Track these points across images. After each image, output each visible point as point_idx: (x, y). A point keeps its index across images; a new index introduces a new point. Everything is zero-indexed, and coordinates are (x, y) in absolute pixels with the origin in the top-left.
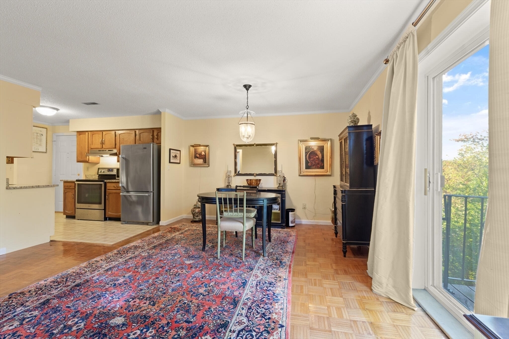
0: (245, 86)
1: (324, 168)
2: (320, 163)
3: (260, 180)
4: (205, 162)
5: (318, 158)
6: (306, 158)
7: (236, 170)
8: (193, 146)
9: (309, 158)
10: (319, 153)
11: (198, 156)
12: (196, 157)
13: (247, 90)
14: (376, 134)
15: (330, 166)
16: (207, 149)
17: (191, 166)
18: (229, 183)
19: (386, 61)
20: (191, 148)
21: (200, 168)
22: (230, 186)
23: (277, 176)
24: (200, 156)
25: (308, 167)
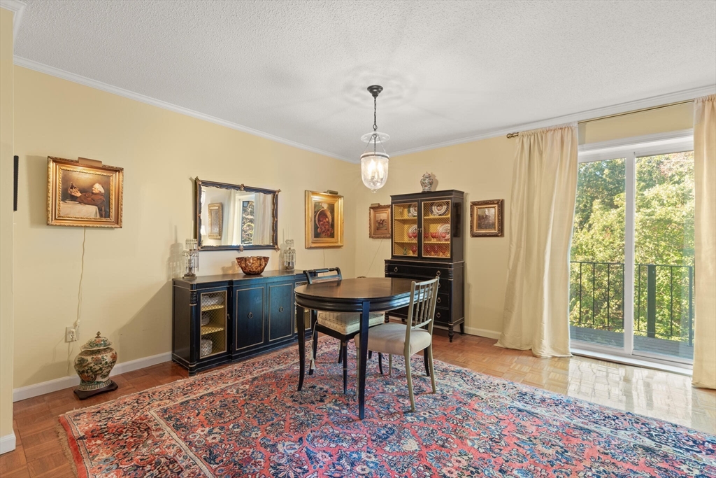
0: (371, 89)
1: (333, 237)
2: (330, 229)
3: (266, 259)
4: (104, 212)
5: (328, 222)
6: (315, 221)
7: (197, 235)
8: (57, 161)
9: (319, 221)
10: (329, 214)
11: (79, 194)
12: (67, 196)
13: (375, 95)
14: (474, 204)
15: (342, 234)
16: (115, 178)
17: (50, 222)
18: (190, 269)
19: (511, 136)
20: (52, 165)
21: (87, 231)
22: (193, 275)
23: (278, 249)
24: (87, 196)
25: (317, 235)
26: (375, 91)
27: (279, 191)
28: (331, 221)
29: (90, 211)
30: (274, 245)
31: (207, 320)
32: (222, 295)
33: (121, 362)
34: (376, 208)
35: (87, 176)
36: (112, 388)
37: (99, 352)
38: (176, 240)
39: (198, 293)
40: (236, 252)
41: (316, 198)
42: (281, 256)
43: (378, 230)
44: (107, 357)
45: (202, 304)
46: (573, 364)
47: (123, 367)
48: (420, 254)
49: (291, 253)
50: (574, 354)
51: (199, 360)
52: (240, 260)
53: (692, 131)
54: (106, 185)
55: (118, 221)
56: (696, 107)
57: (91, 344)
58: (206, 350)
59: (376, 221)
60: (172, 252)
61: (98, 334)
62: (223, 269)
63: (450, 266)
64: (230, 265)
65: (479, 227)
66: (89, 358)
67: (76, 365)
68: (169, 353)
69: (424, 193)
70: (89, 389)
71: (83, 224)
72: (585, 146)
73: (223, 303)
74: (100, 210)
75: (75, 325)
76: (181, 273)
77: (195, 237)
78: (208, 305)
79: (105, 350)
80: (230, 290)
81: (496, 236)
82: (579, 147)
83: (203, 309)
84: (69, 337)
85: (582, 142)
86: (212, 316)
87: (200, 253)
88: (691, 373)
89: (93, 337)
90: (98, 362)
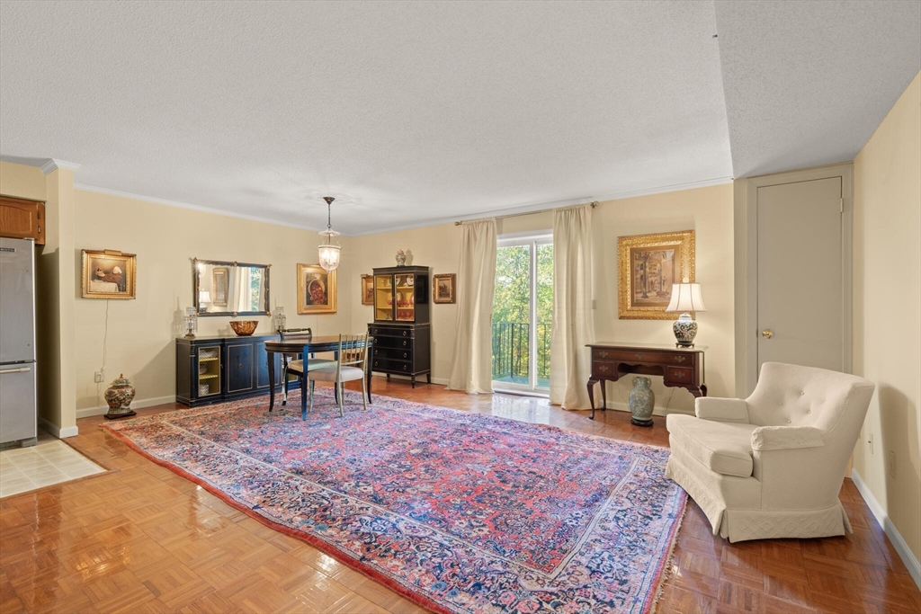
0: (326, 199)
3: (256, 323)
4: (122, 288)
5: (321, 291)
6: (307, 290)
7: (196, 303)
8: (88, 252)
9: (311, 289)
10: (322, 284)
11: (103, 275)
12: (95, 277)
13: (329, 203)
14: (436, 276)
15: (336, 301)
16: (130, 261)
17: (84, 296)
18: (190, 330)
19: (458, 224)
20: (85, 255)
21: (109, 301)
22: (193, 335)
23: (269, 315)
24: (109, 276)
25: (309, 302)
26: (329, 200)
27: (270, 265)
28: (324, 290)
29: (112, 287)
30: (266, 312)
31: (205, 370)
32: (216, 350)
33: (136, 400)
34: (367, 278)
35: (109, 261)
36: (131, 414)
37: (122, 387)
38: (178, 308)
39: (197, 347)
40: (230, 317)
41: (309, 270)
42: (273, 321)
43: (370, 297)
44: (129, 391)
45: (200, 357)
46: (495, 398)
47: (137, 404)
48: (394, 318)
49: (282, 317)
50: (496, 392)
51: (197, 397)
52: (234, 324)
53: (552, 230)
54: (123, 267)
55: (132, 294)
56: (554, 214)
57: (116, 382)
58: (203, 391)
59: (367, 289)
60: (175, 317)
61: (122, 375)
62: (219, 331)
63: (412, 327)
64: (225, 328)
65: (440, 295)
66: (116, 391)
67: (106, 396)
68: (174, 396)
69: (398, 267)
70: (115, 413)
71: (106, 296)
72: (502, 235)
73: (217, 356)
74: (119, 286)
75: (102, 370)
76: (183, 334)
77: (195, 305)
78: (204, 357)
79: (127, 386)
80: (223, 346)
81: (449, 303)
82: (498, 236)
83: (200, 360)
84: (98, 379)
85: (500, 232)
86: (209, 367)
87: (199, 318)
88: (548, 396)
89: (118, 377)
90: (122, 394)
